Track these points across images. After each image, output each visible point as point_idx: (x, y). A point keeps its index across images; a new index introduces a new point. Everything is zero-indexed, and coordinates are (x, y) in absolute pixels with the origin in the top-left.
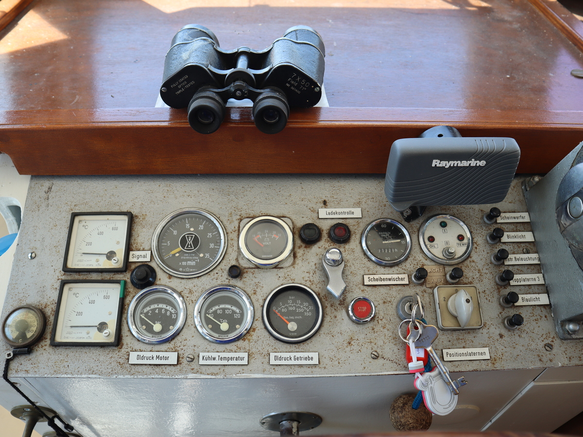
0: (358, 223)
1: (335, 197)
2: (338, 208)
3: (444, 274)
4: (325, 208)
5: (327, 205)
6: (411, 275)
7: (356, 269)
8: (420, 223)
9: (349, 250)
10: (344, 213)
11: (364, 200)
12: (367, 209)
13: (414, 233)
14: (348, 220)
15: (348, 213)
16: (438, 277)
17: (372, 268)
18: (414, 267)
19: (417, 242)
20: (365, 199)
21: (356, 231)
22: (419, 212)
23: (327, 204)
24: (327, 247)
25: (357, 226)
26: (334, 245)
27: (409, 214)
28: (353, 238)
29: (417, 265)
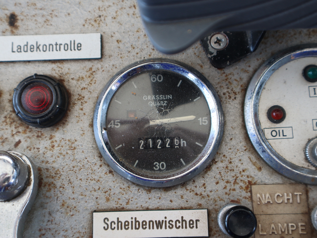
0: (92, 73)
1: (39, 5)
2: (45, 33)
3: (305, 209)
4: (13, 33)
5: (16, 27)
6: (217, 211)
7: (75, 196)
8: (251, 69)
9: (63, 143)
10: (58, 46)
11: (112, 12)
12: (117, 36)
13: (233, 96)
14: (66, 66)
15: (67, 47)
16: (287, 217)
17: (117, 191)
18: (227, 191)
19: (239, 121)
20: (114, 8)
21: (85, 94)
22: (250, 42)
23: (19, 23)
24: (9, 136)
25: (88, 81)
26: (25, 132)
27: (222, 45)
28: (76, 111)
29: (235, 183)
